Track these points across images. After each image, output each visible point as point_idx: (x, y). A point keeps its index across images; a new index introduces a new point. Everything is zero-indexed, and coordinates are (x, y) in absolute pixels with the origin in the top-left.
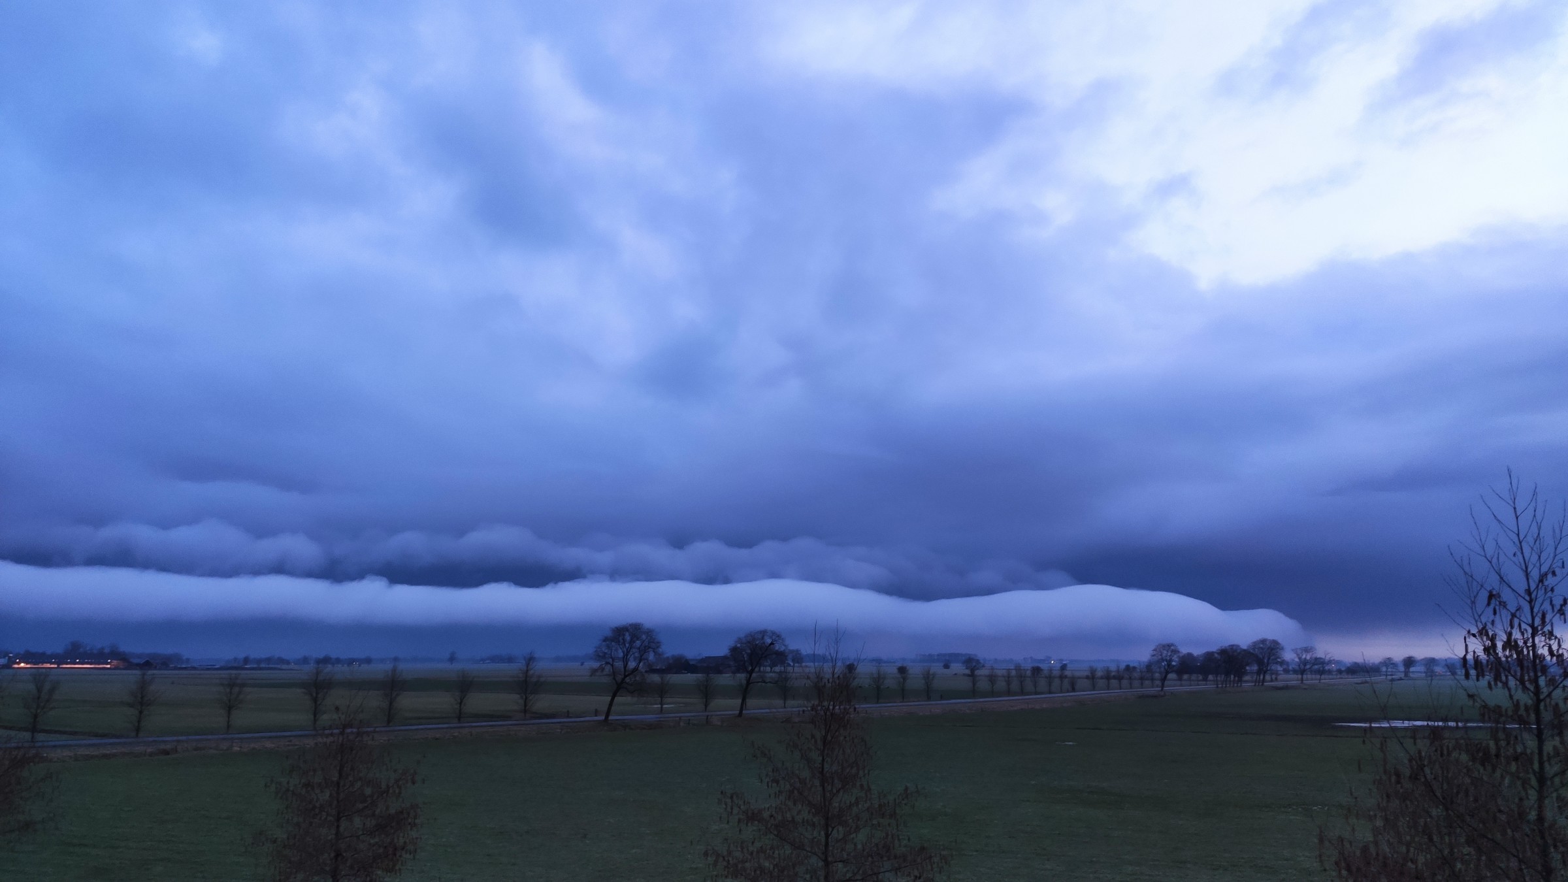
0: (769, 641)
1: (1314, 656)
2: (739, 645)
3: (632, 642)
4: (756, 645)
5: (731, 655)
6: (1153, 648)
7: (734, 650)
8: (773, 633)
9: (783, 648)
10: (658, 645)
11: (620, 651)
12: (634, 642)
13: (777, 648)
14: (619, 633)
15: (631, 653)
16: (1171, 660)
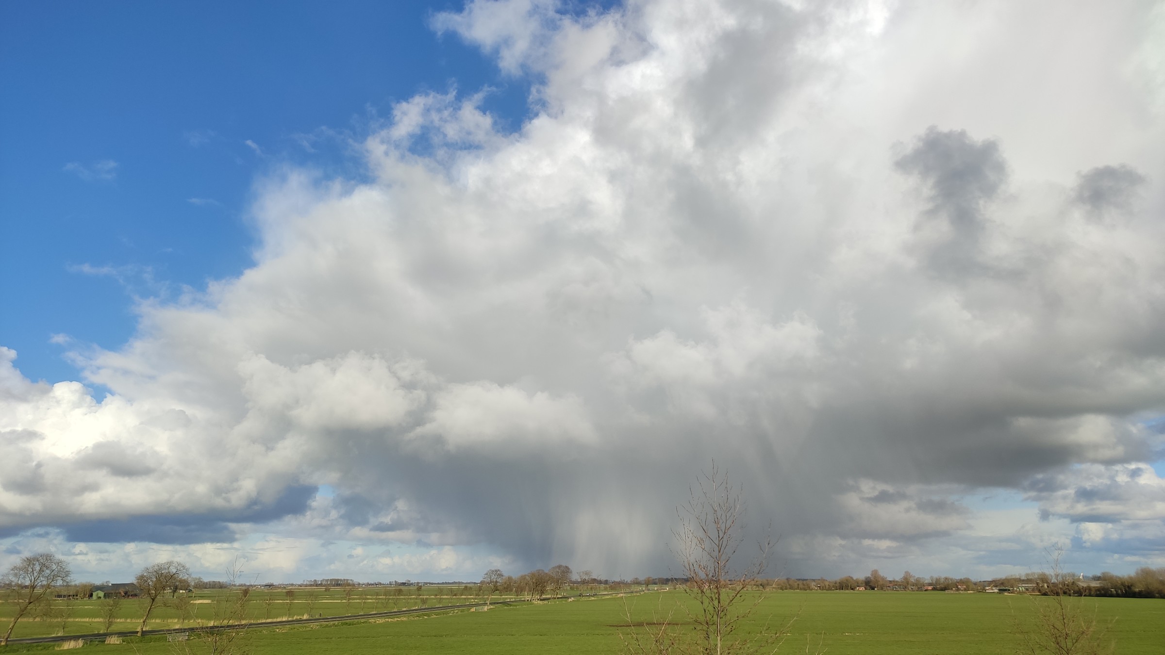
0: (174, 571)
1: (591, 577)
2: (145, 574)
3: (41, 571)
4: (162, 574)
5: (138, 582)
6: (485, 573)
7: (141, 578)
8: (179, 564)
9: (185, 578)
10: (67, 574)
11: (28, 579)
12: (43, 571)
13: (180, 577)
14: (30, 561)
15: (39, 581)
16: (496, 582)
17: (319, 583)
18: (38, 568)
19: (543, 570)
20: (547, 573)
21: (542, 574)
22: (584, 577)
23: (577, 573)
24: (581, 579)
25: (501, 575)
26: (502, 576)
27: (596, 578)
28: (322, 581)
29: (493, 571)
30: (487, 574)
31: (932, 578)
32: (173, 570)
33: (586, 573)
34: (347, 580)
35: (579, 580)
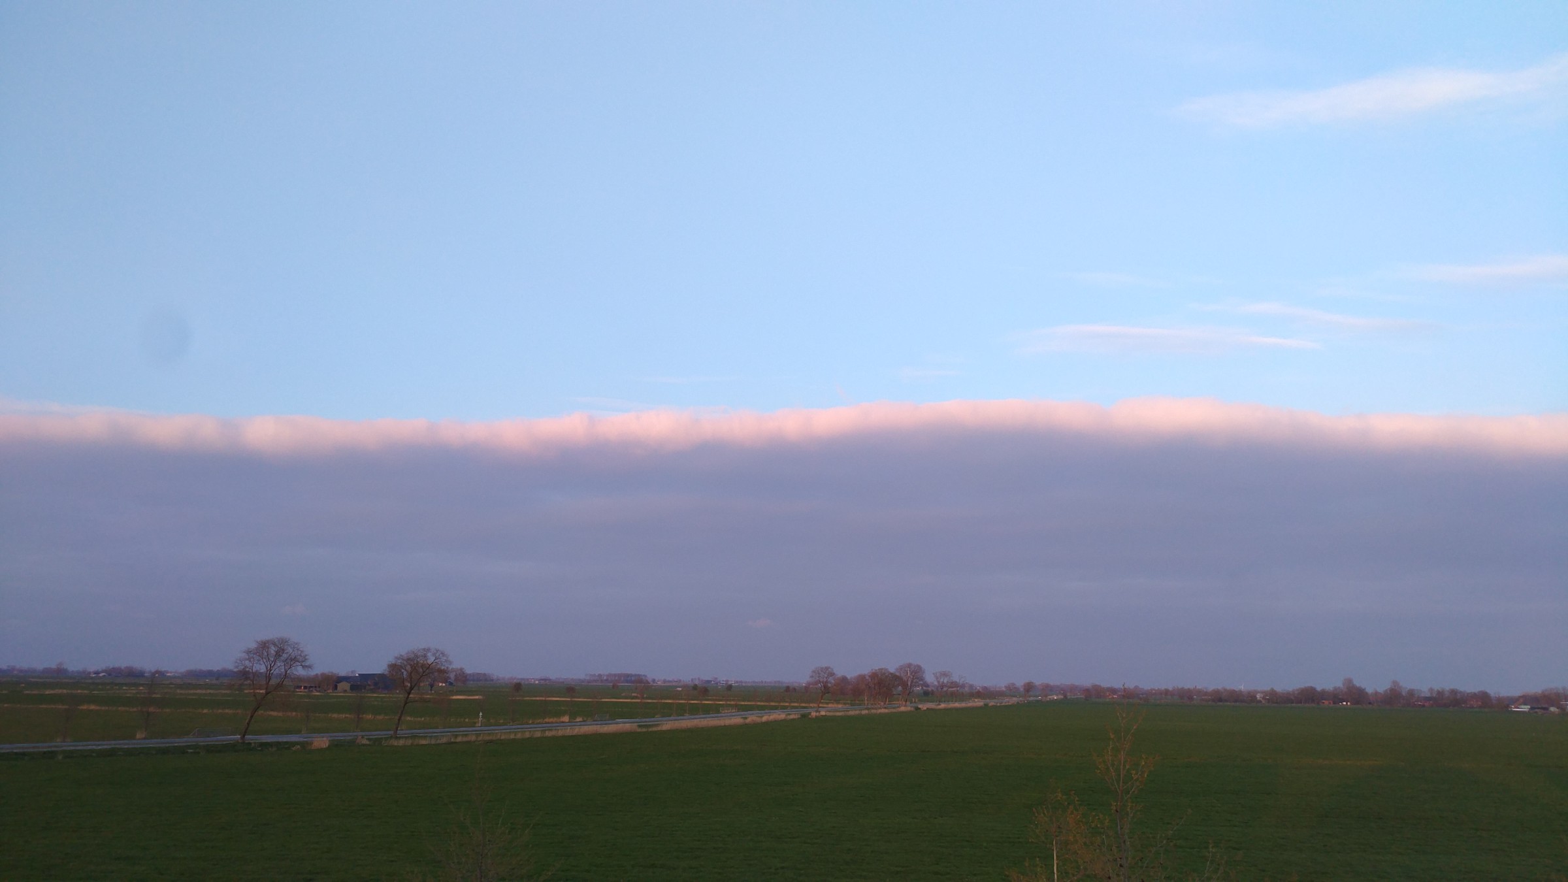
1: (951, 680)
2: (399, 663)
3: (277, 655)
4: (418, 662)
5: (389, 672)
7: (394, 667)
9: (445, 667)
11: (262, 665)
12: (280, 656)
13: (439, 667)
14: (264, 645)
15: (275, 667)
16: (827, 682)
17: (605, 678)
18: (273, 650)
19: (887, 669)
20: (891, 674)
21: (887, 674)
22: (942, 680)
23: (933, 674)
24: (939, 682)
25: (832, 674)
26: (834, 674)
27: (958, 681)
28: (608, 676)
29: (822, 668)
30: (814, 672)
31: (1431, 690)
32: (431, 659)
33: (945, 674)
34: (639, 675)
35: (936, 683)
